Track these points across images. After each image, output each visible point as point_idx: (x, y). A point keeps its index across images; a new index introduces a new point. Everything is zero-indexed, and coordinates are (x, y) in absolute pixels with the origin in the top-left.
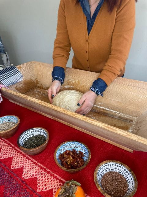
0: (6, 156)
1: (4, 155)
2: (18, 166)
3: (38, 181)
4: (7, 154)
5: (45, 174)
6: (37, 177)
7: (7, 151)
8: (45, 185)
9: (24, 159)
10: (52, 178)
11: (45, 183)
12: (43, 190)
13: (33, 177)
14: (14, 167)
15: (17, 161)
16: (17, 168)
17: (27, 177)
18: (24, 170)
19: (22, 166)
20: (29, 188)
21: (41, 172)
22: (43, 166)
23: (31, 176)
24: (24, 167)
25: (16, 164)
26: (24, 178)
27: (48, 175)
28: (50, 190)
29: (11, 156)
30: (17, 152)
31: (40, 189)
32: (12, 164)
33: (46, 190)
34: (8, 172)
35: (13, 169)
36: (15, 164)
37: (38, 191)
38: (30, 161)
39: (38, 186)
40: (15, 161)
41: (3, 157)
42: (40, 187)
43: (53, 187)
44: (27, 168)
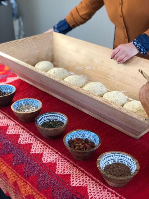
0: (25, 142)
1: (23, 140)
2: (38, 152)
3: (57, 166)
4: (26, 140)
5: (65, 162)
6: (57, 163)
7: (26, 137)
8: (64, 170)
9: (44, 147)
10: (72, 166)
11: (64, 169)
12: (61, 173)
13: (53, 162)
14: (34, 152)
15: (37, 148)
16: (36, 153)
17: (47, 161)
18: (44, 156)
19: (42, 152)
20: (48, 170)
21: (61, 159)
22: (63, 156)
23: (51, 161)
24: (43, 153)
25: (36, 150)
26: (44, 162)
27: (68, 163)
28: (68, 174)
29: (31, 143)
30: (36, 140)
31: (58, 172)
32: (32, 149)
33: (64, 174)
34: (28, 154)
35: (32, 154)
36: (34, 149)
37: (56, 173)
38: (50, 149)
39: (57, 169)
40: (35, 147)
41: (23, 142)
42: (58, 171)
43: (71, 173)
44: (47, 154)
